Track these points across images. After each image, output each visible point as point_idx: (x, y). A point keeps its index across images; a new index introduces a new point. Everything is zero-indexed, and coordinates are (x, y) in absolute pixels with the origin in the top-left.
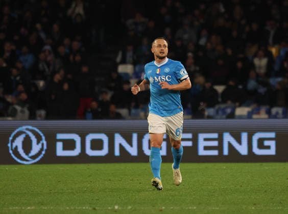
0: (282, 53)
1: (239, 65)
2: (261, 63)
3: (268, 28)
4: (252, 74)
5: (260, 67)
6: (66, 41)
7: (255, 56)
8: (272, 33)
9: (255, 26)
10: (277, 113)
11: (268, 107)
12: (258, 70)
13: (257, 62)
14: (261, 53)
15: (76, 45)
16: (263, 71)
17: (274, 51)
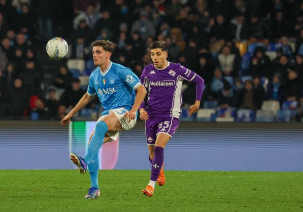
0: (251, 49)
1: (203, 61)
2: (227, 60)
3: (234, 21)
4: (217, 73)
5: (226, 66)
6: (11, 34)
7: (221, 52)
8: (239, 27)
9: (220, 19)
10: (244, 116)
11: (234, 109)
12: (223, 69)
13: (222, 58)
14: (227, 49)
15: (22, 38)
16: (228, 69)
17: (241, 47)
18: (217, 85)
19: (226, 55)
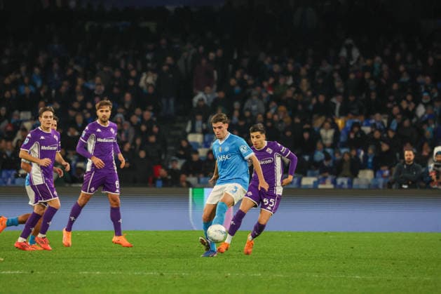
0: (348, 125)
1: (306, 135)
2: (327, 134)
3: (334, 100)
4: (319, 145)
5: (326, 139)
6: (138, 111)
7: (322, 126)
8: (338, 105)
9: (322, 98)
10: (342, 183)
11: (334, 177)
12: (324, 142)
13: (323, 132)
14: (327, 125)
15: (148, 115)
16: (328, 142)
17: (340, 122)
18: (319, 156)
19: (327, 130)
